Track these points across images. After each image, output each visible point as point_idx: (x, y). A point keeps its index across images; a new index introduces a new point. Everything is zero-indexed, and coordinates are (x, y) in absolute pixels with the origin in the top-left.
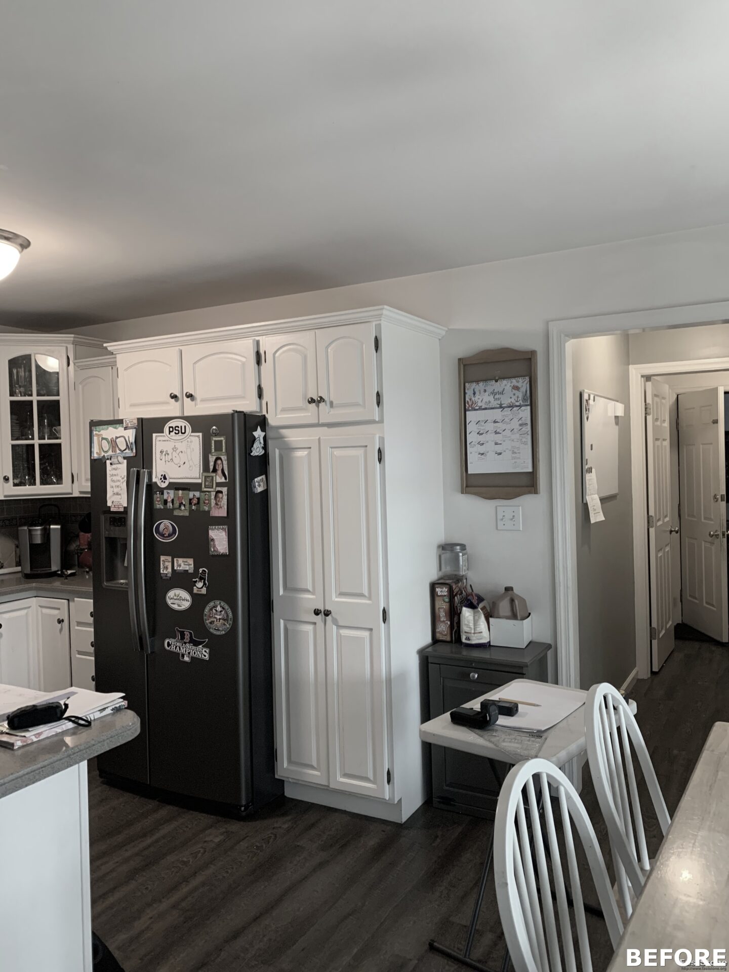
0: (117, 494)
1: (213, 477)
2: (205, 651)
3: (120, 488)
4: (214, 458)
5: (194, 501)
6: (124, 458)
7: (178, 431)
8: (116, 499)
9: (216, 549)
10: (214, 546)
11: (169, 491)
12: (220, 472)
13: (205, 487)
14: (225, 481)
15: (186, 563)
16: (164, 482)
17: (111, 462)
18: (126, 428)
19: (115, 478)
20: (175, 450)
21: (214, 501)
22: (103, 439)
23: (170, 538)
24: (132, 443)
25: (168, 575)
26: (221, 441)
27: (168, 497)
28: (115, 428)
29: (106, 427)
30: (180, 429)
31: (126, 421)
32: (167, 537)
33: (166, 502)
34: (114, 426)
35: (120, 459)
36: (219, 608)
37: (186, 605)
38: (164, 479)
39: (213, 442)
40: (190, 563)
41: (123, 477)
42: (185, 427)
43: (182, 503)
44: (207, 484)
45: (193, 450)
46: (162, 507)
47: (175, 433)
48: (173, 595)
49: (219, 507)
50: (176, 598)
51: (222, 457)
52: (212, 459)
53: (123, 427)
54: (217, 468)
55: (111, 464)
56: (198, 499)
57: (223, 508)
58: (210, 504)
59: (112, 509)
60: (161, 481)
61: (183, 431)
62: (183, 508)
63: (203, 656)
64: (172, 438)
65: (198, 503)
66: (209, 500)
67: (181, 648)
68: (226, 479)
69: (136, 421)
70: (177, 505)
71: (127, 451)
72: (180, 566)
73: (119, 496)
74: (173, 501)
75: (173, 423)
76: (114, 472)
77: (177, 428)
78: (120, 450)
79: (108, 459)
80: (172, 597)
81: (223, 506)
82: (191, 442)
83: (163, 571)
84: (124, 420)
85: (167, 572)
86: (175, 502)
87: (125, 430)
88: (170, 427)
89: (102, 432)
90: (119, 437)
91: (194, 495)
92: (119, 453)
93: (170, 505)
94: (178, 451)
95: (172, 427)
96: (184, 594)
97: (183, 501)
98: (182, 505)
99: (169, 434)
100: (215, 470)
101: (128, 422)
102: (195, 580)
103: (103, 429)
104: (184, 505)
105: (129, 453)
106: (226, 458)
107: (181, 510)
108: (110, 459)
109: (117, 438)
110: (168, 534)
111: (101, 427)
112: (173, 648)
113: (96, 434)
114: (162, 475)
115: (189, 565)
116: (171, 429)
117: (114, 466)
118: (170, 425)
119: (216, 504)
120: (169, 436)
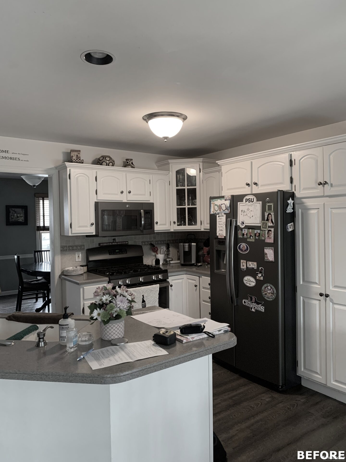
0: (221, 230)
1: (267, 223)
2: (262, 308)
3: (223, 228)
4: (268, 214)
5: (257, 235)
6: (225, 214)
7: (250, 200)
8: (221, 232)
9: (268, 258)
10: (267, 257)
11: (245, 230)
12: (270, 221)
13: (263, 228)
14: (273, 225)
15: (253, 264)
16: (243, 225)
17: (219, 215)
18: (226, 200)
19: (220, 223)
20: (248, 210)
21: (267, 235)
22: (215, 205)
23: (245, 252)
24: (228, 207)
25: (244, 269)
26: (271, 205)
27: (244, 232)
28: (221, 200)
29: (217, 199)
30: (251, 200)
31: (226, 196)
32: (244, 251)
33: (243, 235)
34: (220, 199)
35: (223, 214)
36: (269, 288)
37: (253, 284)
38: (243, 224)
39: (267, 206)
40: (255, 264)
41: (224, 222)
42: (253, 199)
43: (251, 235)
44: (264, 226)
45: (257, 210)
46: (242, 237)
47: (249, 202)
48: (247, 279)
49: (269, 238)
50: (248, 280)
51: (272, 214)
52: (266, 214)
53: (224, 199)
54: (269, 219)
55: (219, 216)
56: (259, 234)
57: (272, 239)
58: (265, 236)
59: (219, 237)
60: (241, 225)
61: (252, 201)
62: (252, 238)
63: (261, 310)
64: (247, 204)
65: (259, 236)
66: (265, 234)
67: (251, 305)
68: (273, 224)
69: (230, 197)
70: (249, 236)
71: (226, 210)
72: (250, 265)
73: (222, 231)
74: (247, 234)
75: (247, 197)
76: (220, 220)
77: (249, 200)
78: (223, 210)
79: (217, 214)
80: (246, 280)
81: (272, 238)
82: (256, 206)
83: (242, 267)
84: (225, 196)
85: (244, 268)
86: (248, 235)
87: (225, 201)
88: (246, 199)
89: (215, 202)
90: (223, 204)
91: (257, 232)
92: (222, 212)
93: (245, 236)
94: (249, 211)
95: (247, 199)
96: (252, 279)
97: (252, 234)
98: (251, 236)
99: (246, 202)
100: (268, 220)
101: (227, 197)
102: (258, 273)
103: (215, 201)
104: (252, 237)
105: (227, 212)
106: (273, 214)
107: (251, 239)
108: (219, 214)
109: (222, 204)
110: (245, 250)
111: (215, 200)
112: (246, 304)
113: (212, 203)
114: (242, 222)
115: (254, 265)
116: (247, 200)
117: (220, 217)
118: (246, 198)
119: (268, 236)
120: (246, 203)
